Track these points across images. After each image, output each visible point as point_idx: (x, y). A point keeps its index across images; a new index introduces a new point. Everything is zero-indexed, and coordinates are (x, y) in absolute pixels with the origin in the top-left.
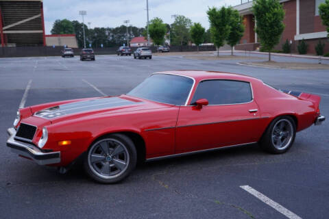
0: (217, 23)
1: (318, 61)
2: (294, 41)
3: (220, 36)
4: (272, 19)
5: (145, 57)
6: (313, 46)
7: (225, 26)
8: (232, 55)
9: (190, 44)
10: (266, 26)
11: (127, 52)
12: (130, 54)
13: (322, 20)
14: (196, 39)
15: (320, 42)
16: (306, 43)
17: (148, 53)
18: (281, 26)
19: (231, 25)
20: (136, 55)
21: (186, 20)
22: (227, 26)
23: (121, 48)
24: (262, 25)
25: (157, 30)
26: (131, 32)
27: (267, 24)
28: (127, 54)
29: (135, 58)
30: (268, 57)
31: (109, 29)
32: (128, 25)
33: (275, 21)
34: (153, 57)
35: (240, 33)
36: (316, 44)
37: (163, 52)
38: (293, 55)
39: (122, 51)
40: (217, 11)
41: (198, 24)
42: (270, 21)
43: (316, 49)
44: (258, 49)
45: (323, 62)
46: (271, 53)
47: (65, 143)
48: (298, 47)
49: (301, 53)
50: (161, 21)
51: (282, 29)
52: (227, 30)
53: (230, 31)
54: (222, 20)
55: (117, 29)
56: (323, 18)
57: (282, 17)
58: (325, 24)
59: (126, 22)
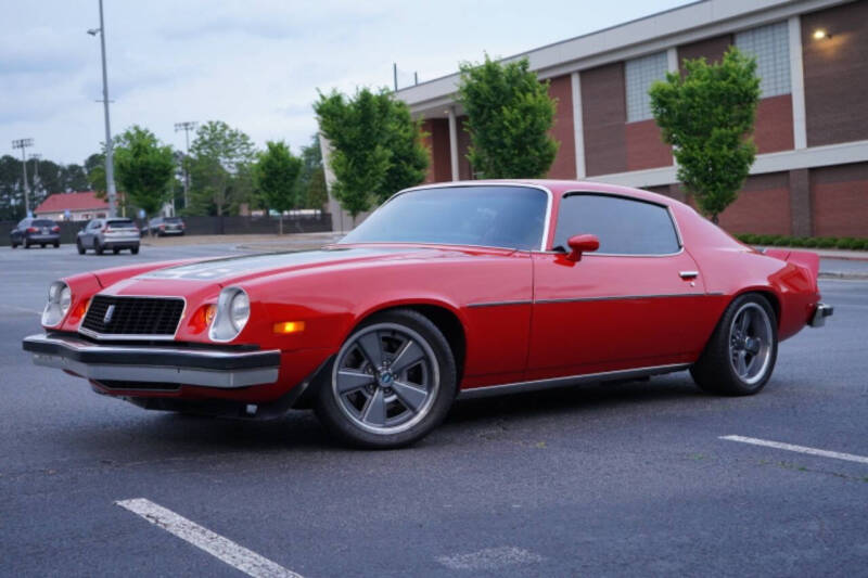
0: (347, 139)
3: (360, 181)
4: (522, 125)
5: (117, 248)
7: (372, 148)
9: (244, 212)
10: (503, 146)
11: (46, 235)
12: (56, 244)
13: (662, 130)
14: (275, 195)
17: (127, 234)
18: (546, 146)
19: (387, 146)
20: (88, 242)
21: (233, 135)
22: (379, 147)
23: (26, 223)
24: (491, 142)
25: (148, 163)
26: (37, 180)
27: (508, 141)
28: (43, 244)
29: (82, 251)
32: (23, 156)
33: (527, 132)
34: (142, 249)
37: (163, 235)
39: (28, 232)
40: (346, 101)
41: (280, 146)
42: (513, 131)
50: (152, 139)
51: (551, 156)
52: (381, 159)
53: (386, 165)
54: (363, 131)
56: (663, 124)
57: (549, 121)
58: (671, 141)
59: (22, 144)
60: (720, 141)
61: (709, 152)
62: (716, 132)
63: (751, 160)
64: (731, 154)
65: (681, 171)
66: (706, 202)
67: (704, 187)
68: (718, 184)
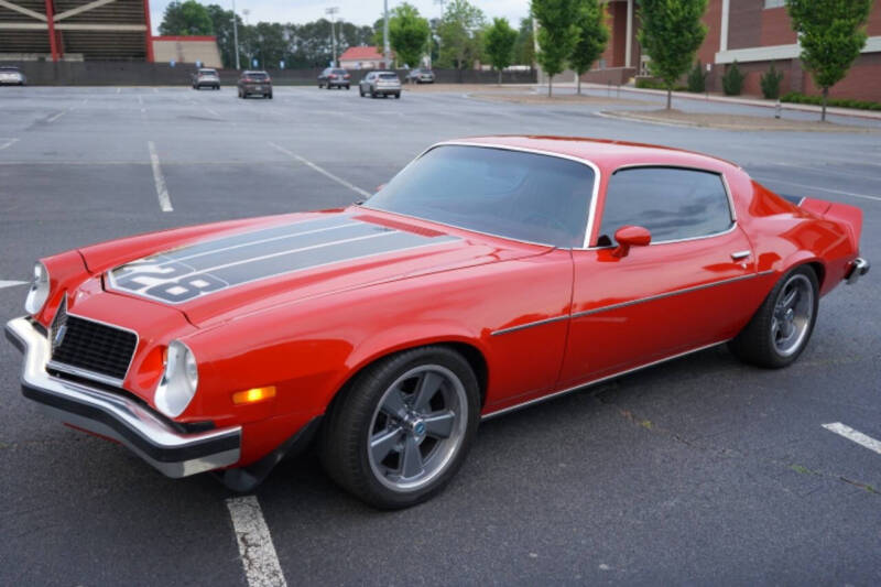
0: (550, 19)
1: (773, 113)
2: (714, 66)
3: (557, 51)
4: (681, 14)
5: (386, 94)
6: (757, 77)
7: (567, 26)
8: (580, 95)
9: (477, 66)
10: (665, 29)
11: (341, 80)
12: (347, 87)
13: (792, 19)
14: (497, 57)
15: (772, 69)
16: (742, 71)
17: (393, 84)
18: (698, 31)
19: (579, 25)
20: (366, 89)
21: (472, 10)
22: (573, 27)
23: (328, 72)
24: (654, 25)
25: (410, 31)
26: (342, 36)
27: (669, 26)
28: (340, 86)
29: (363, 95)
30: (665, 100)
31: (291, 28)
32: (333, 19)
33: (685, 19)
34: (403, 94)
35: (598, 45)
36: (762, 73)
37: (420, 82)
38: (711, 97)
39: (330, 78)
41: (503, 21)
42: (674, 18)
43: (763, 84)
44: (633, 81)
45: (784, 114)
46: (673, 93)
47: (255, 395)
48: (724, 80)
49: (728, 93)
50: (416, 12)
51: (701, 38)
52: (571, 36)
53: (577, 40)
54: (562, 13)
55: (310, 26)
56: (793, 15)
57: (703, 10)
58: (797, 28)
59: (331, 11)
60: (838, 30)
61: (829, 38)
62: (836, 22)
63: (862, 45)
64: (846, 40)
65: (804, 53)
66: (821, 78)
67: (820, 66)
68: (832, 64)
